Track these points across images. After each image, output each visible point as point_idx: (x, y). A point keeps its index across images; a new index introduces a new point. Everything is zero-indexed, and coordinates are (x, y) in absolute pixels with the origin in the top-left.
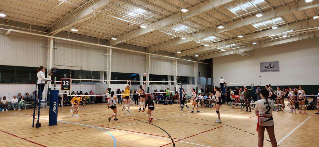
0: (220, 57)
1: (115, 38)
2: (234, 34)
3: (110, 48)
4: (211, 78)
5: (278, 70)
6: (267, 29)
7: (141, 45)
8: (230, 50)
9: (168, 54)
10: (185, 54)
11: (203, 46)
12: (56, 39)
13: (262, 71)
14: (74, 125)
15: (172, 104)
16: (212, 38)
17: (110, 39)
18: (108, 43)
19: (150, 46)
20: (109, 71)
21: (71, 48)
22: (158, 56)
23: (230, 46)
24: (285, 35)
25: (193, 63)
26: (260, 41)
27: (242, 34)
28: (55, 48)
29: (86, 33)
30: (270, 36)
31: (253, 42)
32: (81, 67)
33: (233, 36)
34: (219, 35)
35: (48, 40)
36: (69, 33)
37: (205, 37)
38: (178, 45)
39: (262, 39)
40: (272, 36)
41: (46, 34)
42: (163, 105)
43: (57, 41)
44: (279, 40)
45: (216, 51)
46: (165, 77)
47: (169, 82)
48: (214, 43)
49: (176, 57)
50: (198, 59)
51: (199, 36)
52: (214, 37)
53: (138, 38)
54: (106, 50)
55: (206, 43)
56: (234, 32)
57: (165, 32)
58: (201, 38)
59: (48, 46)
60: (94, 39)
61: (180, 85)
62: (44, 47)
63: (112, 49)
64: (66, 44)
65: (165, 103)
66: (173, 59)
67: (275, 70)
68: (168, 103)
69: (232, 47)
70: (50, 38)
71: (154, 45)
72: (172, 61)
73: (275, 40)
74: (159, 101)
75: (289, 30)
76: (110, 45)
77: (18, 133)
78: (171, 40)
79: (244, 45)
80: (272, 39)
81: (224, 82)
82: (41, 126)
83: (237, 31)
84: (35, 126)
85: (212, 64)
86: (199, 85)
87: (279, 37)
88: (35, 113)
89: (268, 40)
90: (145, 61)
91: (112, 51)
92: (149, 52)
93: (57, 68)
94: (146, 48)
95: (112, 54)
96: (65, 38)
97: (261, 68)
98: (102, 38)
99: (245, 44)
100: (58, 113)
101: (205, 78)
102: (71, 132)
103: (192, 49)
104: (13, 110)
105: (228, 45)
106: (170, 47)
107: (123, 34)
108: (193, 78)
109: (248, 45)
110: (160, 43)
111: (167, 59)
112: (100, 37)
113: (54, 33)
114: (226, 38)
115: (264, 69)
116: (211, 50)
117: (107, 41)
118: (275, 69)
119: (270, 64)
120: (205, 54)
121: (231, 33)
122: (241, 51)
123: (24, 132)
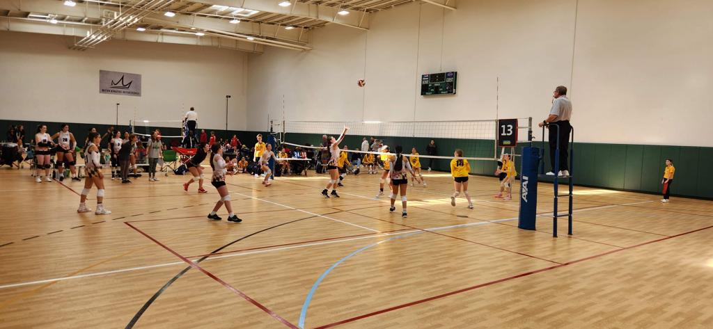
5: (137, 94)
13: (103, 90)
97: (101, 82)
115: (107, 86)
118: (131, 89)
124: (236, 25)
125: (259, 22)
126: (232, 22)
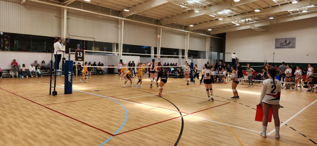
0: (234, 31)
1: (128, 9)
2: (251, 8)
3: (122, 20)
4: (223, 53)
5: (294, 47)
6: (287, 3)
7: (153, 18)
8: (245, 24)
9: (181, 27)
10: (198, 28)
11: (218, 19)
12: (70, 9)
13: (276, 48)
14: (88, 95)
15: (182, 78)
16: (227, 12)
17: (123, 11)
18: (120, 15)
19: (163, 18)
20: (121, 43)
21: (85, 18)
22: (170, 29)
23: (245, 20)
24: (305, 10)
25: (205, 37)
26: (278, 16)
27: (259, 8)
28: (69, 18)
29: (99, 3)
30: (289, 11)
31: (270, 17)
32: (94, 38)
33: (249, 10)
34: (235, 9)
35: (62, 9)
36: (82, 3)
37: (219, 11)
38: (192, 18)
39: (280, 13)
40: (291, 11)
41: (59, 4)
42: (173, 79)
43: (71, 12)
44: (298, 15)
45: (231, 26)
46: (177, 51)
47: (180, 56)
48: (229, 17)
49: (189, 30)
50: (212, 33)
51: (213, 9)
52: (229, 11)
53: (150, 9)
54: (119, 22)
55: (220, 16)
56: (251, 6)
57: (178, 5)
58: (216, 12)
59: (62, 15)
60: (106, 10)
61: (191, 59)
62: (58, 17)
63: (125, 20)
64: (79, 14)
65: (175, 77)
66: (185, 32)
67: (291, 47)
68: (178, 77)
69: (247, 21)
70: (64, 8)
71: (167, 17)
72: (184, 35)
73: (294, 15)
74: (169, 74)
75: (310, 5)
76: (122, 17)
77: (36, 100)
78: (184, 13)
79: (260, 20)
80: (291, 14)
81: (236, 58)
82: (57, 94)
83: (254, 5)
84: (52, 93)
85: (225, 39)
86: (210, 60)
87: (298, 12)
88: (52, 81)
89: (286, 15)
90: (157, 34)
91: (124, 23)
92: (161, 25)
93: (70, 38)
94: (158, 20)
95: (124, 25)
96: (78, 8)
97: (275, 44)
98: (114, 9)
99: (262, 18)
100: (73, 82)
101: (217, 53)
102: (85, 102)
103: (205, 22)
104: (31, 77)
105: (243, 19)
106: (183, 20)
107: (135, 6)
108: (204, 52)
109: (264, 20)
110: (172, 16)
111: (179, 32)
112: (112, 8)
113: (67, 3)
114: (241, 11)
115: (278, 46)
116: (225, 24)
117: (119, 13)
118: (290, 45)
119: (286, 41)
120: (218, 28)
121: (247, 7)
122: (257, 26)
123: (41, 99)
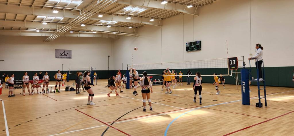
5: (70, 58)
13: (57, 57)
97: (56, 54)
118: (68, 56)
119: (64, 52)
124: (109, 28)
125: (118, 26)
126: (108, 27)
